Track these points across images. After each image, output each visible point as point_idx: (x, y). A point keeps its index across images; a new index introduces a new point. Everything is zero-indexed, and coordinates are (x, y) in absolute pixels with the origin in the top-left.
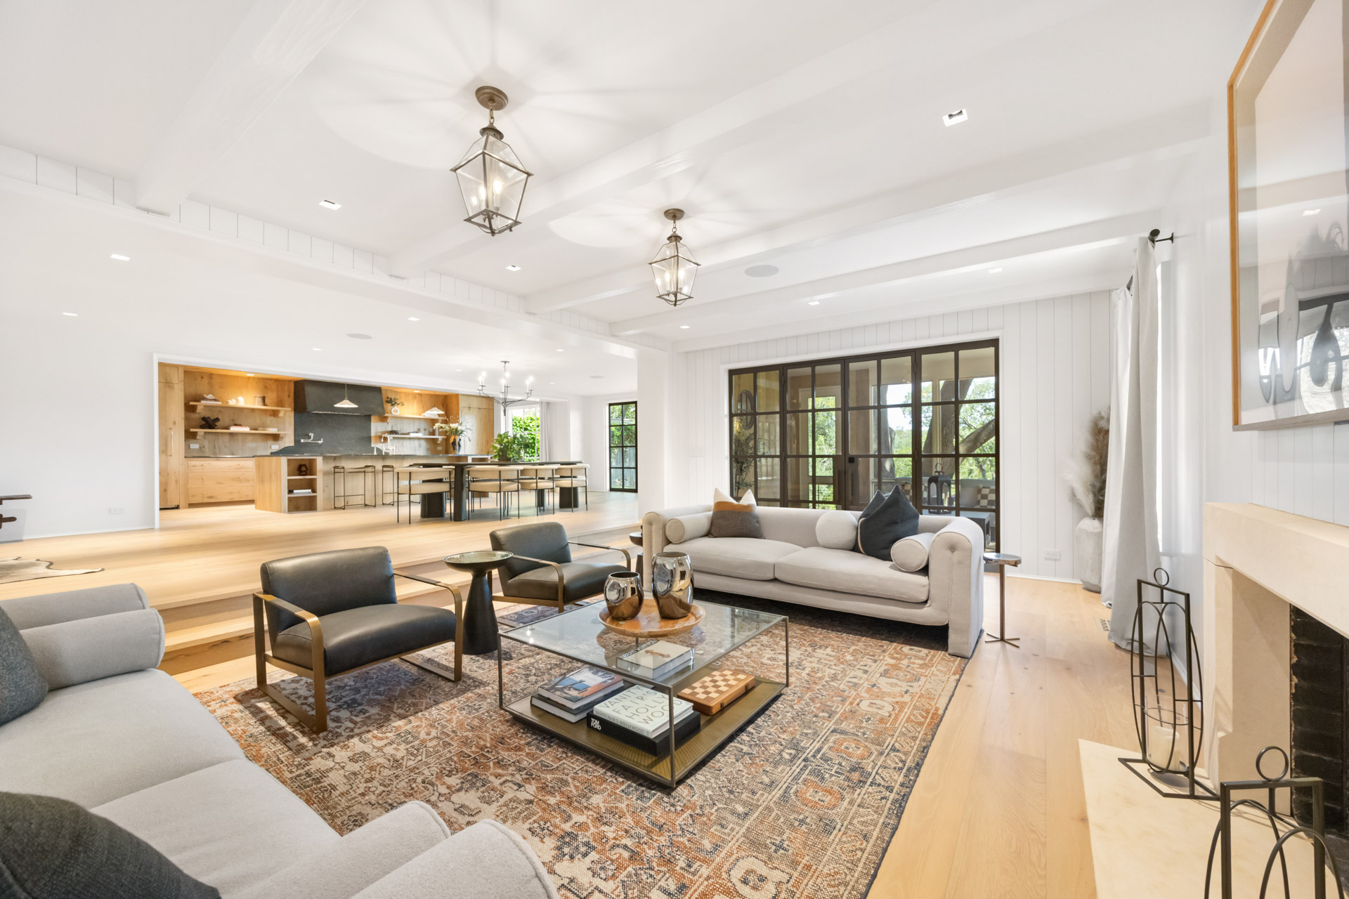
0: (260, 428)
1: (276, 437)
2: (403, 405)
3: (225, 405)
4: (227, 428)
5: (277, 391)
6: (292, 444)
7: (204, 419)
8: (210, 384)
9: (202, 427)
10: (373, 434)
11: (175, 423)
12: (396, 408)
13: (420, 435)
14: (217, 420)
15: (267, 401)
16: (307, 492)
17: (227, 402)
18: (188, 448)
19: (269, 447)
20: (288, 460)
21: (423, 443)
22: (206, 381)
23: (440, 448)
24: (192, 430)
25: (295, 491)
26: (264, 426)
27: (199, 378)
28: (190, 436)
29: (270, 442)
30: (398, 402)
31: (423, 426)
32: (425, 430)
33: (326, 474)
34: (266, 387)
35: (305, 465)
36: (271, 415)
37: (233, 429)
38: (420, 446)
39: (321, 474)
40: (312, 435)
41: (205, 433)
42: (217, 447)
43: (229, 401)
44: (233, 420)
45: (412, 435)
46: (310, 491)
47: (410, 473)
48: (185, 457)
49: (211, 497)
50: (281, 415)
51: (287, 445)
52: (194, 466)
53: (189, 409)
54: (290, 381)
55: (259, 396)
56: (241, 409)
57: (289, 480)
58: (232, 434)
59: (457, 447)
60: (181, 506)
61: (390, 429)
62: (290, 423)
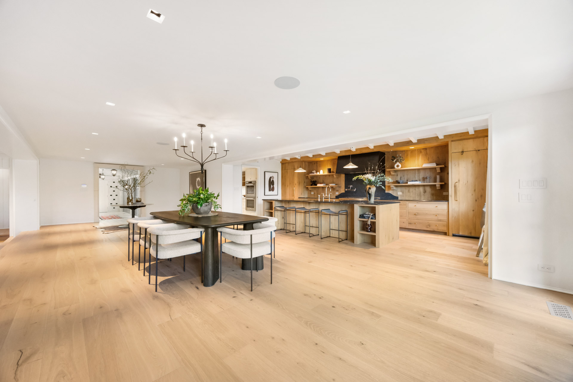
8: (317, 166)
10: (386, 184)
11: (296, 184)
12: (398, 163)
19: (335, 193)
21: (428, 189)
24: (306, 186)
27: (314, 164)
30: (399, 159)
34: (334, 163)
37: (319, 185)
40: (351, 186)
45: (410, 183)
50: (335, 176)
51: (342, 192)
62: (343, 181)
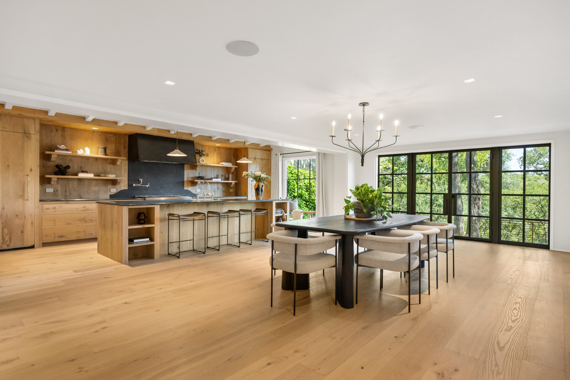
0: (102, 175)
1: (114, 182)
2: (208, 156)
3: (74, 154)
4: (76, 175)
5: (116, 143)
6: (126, 188)
7: (57, 166)
8: (63, 136)
9: (56, 174)
10: (185, 179)
11: (31, 170)
12: (202, 158)
13: (219, 180)
14: (68, 167)
15: (108, 151)
16: (145, 241)
17: (76, 152)
18: (43, 192)
19: (109, 190)
20: (129, 209)
21: (220, 186)
22: (60, 133)
23: (231, 190)
24: (47, 176)
25: (135, 241)
26: (106, 173)
27: (54, 131)
28: (44, 181)
29: (110, 186)
30: (204, 153)
31: (221, 173)
32: (222, 176)
33: (162, 220)
34: (107, 140)
35: (144, 213)
36: (110, 164)
37: (81, 175)
38: (218, 189)
39: (159, 222)
40: (141, 180)
41: (58, 179)
42: (68, 191)
43: (78, 151)
44: (81, 168)
45: (214, 180)
46: (148, 239)
47: (296, 245)
48: (40, 201)
49: (61, 237)
50: (119, 163)
51: (123, 188)
52: (48, 209)
53: (45, 157)
54: (125, 135)
55: (101, 147)
56: (87, 158)
57: (129, 229)
58: (80, 180)
59: (261, 193)
60: (35, 246)
61: (198, 176)
62: (125, 170)
